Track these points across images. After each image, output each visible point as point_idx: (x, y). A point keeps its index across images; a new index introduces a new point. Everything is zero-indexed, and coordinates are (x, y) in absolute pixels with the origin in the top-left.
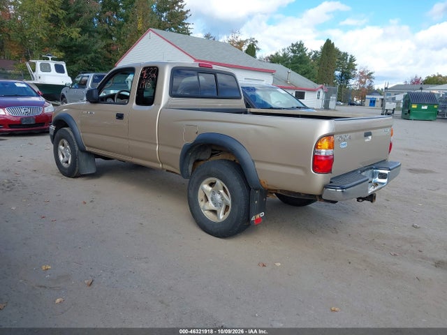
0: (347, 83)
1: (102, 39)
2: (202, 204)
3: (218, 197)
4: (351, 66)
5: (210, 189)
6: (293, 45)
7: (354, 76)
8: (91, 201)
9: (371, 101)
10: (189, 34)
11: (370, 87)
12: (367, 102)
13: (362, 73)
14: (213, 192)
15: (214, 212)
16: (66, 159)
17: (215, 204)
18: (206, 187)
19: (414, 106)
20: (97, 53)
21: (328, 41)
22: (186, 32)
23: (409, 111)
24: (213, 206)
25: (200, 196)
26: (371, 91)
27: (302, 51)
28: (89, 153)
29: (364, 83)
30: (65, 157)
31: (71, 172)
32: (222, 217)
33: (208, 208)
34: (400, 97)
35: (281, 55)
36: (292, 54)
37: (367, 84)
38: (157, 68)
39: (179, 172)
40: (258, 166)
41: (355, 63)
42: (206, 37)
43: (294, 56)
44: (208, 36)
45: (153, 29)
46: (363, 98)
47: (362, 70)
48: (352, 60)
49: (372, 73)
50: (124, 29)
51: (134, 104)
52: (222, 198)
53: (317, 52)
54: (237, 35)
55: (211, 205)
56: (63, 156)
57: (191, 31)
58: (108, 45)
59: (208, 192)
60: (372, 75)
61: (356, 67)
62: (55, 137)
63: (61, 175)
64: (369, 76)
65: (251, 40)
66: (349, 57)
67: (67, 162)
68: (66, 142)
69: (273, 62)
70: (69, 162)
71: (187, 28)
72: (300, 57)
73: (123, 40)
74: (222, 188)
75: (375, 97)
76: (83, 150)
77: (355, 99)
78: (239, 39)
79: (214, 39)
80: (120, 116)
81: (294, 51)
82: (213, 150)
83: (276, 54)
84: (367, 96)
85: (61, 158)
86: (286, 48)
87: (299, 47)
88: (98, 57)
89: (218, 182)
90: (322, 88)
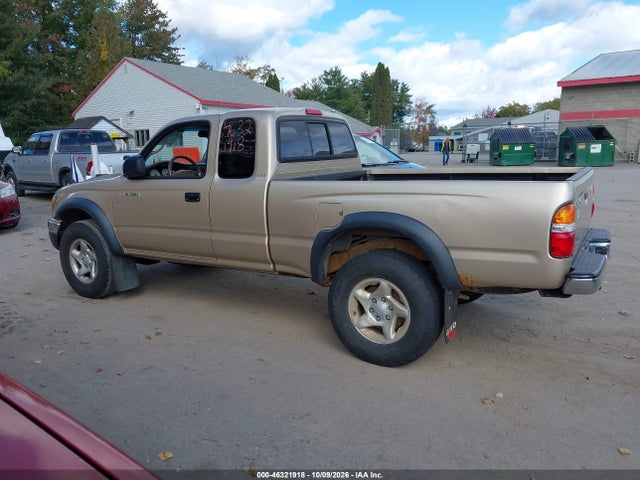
0: (401, 121)
1: (47, 75)
2: (355, 319)
3: (384, 306)
4: (404, 97)
5: (368, 295)
6: (326, 73)
7: (409, 111)
8: (158, 334)
9: (436, 144)
10: (179, 64)
11: (432, 125)
12: (432, 145)
13: (419, 107)
14: (374, 300)
15: (379, 330)
16: (84, 270)
17: (378, 317)
18: (360, 293)
19: (505, 148)
20: (40, 98)
21: (381, 66)
22: (173, 60)
23: (500, 155)
24: (374, 320)
25: (352, 307)
26: (435, 130)
27: (340, 80)
28: (129, 258)
29: (424, 120)
30: (83, 267)
31: (99, 290)
32: (393, 336)
33: (367, 325)
34: (484, 138)
35: (311, 88)
36: (326, 86)
37: (428, 122)
38: (251, 119)
39: (309, 275)
40: (455, 255)
41: (409, 93)
42: (199, 66)
43: (329, 89)
44: (202, 66)
45: (130, 59)
46: (425, 141)
47: (419, 103)
48: (405, 89)
49: (431, 107)
50: (79, 60)
51: (217, 176)
52: (391, 308)
53: (356, 81)
54: (244, 62)
55: (370, 319)
56: (79, 266)
57: (181, 59)
58: (56, 86)
59: (365, 299)
60: (433, 109)
61: (411, 99)
62: (63, 237)
63: (77, 296)
64: (429, 110)
65: (265, 68)
66: (400, 86)
67: (88, 275)
68: (83, 243)
69: (301, 99)
70: (93, 275)
71: (174, 55)
72: (338, 90)
73: (80, 77)
74: (390, 292)
75: (440, 138)
76: (118, 254)
77: (414, 143)
78: (247, 68)
79: (211, 69)
80: (193, 197)
81: (328, 82)
82: (354, 236)
83: (304, 87)
84: (431, 138)
85: (76, 269)
86: (317, 77)
87: (334, 76)
88: (41, 104)
89: (384, 284)
90: (378, 131)
